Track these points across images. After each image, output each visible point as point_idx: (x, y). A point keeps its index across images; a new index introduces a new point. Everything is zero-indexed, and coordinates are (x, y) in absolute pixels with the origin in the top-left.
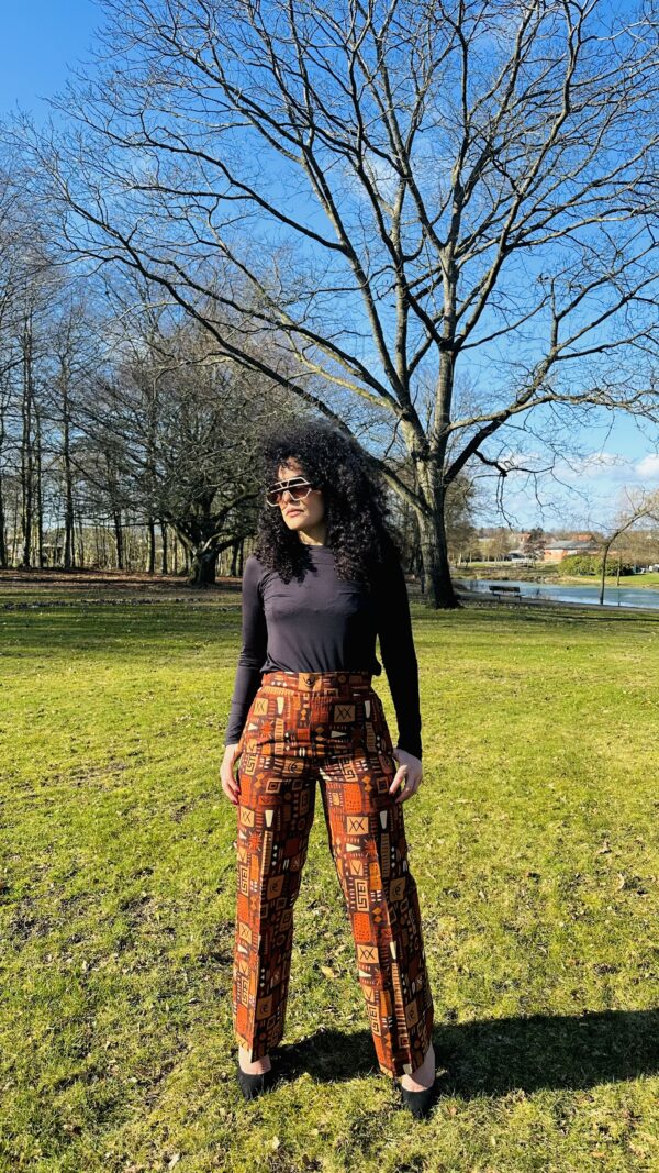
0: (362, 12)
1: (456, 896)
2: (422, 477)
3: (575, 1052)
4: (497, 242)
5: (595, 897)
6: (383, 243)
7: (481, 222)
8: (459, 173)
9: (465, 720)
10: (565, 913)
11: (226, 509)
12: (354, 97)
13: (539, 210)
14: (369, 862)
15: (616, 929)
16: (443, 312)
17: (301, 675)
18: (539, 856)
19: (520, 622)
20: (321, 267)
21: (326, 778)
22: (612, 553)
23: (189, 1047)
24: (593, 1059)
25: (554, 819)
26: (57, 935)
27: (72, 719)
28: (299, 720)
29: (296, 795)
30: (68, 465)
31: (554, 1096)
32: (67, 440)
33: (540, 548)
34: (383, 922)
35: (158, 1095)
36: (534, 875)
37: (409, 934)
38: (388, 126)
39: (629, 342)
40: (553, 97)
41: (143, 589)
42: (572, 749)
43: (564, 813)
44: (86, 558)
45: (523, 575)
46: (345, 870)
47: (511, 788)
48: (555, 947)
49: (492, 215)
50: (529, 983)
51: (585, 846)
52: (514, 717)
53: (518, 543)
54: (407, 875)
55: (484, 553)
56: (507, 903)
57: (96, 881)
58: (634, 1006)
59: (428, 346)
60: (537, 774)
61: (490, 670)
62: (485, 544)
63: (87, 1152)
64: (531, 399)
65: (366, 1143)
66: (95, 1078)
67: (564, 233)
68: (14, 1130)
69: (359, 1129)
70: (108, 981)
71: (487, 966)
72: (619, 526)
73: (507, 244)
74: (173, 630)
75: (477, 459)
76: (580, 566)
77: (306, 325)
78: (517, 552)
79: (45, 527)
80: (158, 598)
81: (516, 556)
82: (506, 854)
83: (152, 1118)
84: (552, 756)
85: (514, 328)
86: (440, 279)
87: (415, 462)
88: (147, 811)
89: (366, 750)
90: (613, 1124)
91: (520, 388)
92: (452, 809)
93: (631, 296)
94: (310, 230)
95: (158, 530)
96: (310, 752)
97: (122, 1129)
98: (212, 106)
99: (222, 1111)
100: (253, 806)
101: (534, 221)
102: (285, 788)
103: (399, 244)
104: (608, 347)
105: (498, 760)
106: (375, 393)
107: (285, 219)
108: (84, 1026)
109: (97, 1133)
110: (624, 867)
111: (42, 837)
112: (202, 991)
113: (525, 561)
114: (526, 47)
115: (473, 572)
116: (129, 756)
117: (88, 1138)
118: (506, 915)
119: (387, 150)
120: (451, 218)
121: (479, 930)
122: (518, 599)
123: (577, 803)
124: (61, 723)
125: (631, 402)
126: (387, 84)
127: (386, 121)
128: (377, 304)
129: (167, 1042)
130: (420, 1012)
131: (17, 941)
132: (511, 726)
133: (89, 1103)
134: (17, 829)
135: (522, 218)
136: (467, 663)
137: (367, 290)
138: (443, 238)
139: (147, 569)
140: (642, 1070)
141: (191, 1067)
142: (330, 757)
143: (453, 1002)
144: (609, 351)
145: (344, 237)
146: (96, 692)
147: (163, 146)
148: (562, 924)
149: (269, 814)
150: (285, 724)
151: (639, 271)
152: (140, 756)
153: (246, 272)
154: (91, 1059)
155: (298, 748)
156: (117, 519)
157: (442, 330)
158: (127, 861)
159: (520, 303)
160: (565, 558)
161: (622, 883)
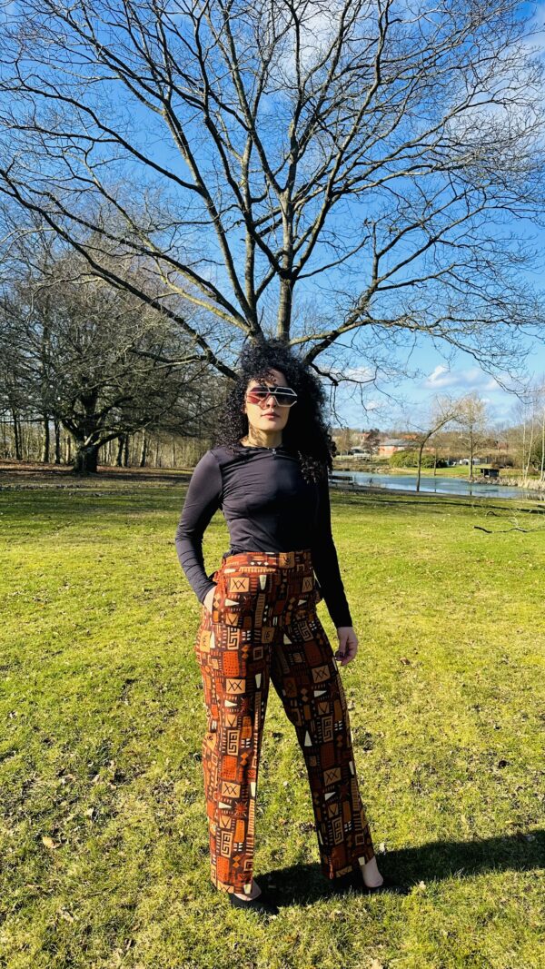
4: (325, 189)
6: (230, 186)
7: (316, 173)
8: (294, 131)
11: (106, 409)
12: (200, 58)
13: (360, 163)
14: (334, 700)
16: (283, 248)
17: (281, 555)
21: (287, 642)
28: (278, 593)
33: (375, 445)
34: (344, 745)
36: (278, 735)
38: (235, 86)
39: (435, 277)
41: (31, 478)
45: (361, 466)
46: (313, 713)
48: (272, 806)
53: (359, 440)
59: (271, 276)
64: (356, 322)
67: (379, 183)
72: (431, 428)
73: (333, 192)
76: (407, 460)
77: (170, 254)
78: (359, 448)
80: (41, 485)
81: (357, 451)
85: (342, 261)
86: (281, 221)
91: (348, 312)
93: (437, 238)
94: (169, 171)
95: (52, 425)
100: (243, 675)
101: (356, 173)
102: (265, 653)
103: (247, 188)
104: (418, 281)
106: (227, 312)
107: (148, 162)
113: (364, 455)
122: (351, 487)
125: (433, 327)
126: (232, 50)
137: (217, 222)
139: (42, 460)
144: (419, 284)
145: (199, 179)
147: (37, 92)
149: (258, 678)
150: (267, 597)
153: (116, 205)
155: (272, 618)
157: (283, 263)
160: (395, 453)
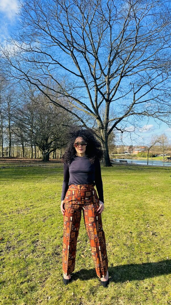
0: (86, 19)
1: (112, 238)
2: (102, 133)
3: (140, 272)
4: (120, 75)
5: (145, 237)
6: (91, 75)
7: (115, 70)
8: (110, 58)
9: (114, 195)
10: (138, 241)
11: (52, 142)
12: (84, 39)
13: (130, 67)
14: (94, 228)
15: (150, 244)
16: (106, 92)
17: (78, 185)
18: (132, 228)
19: (127, 170)
20: (76, 81)
21: (84, 209)
22: (150, 151)
23: (51, 274)
24: (144, 273)
25: (136, 219)
26: (17, 250)
27: (15, 197)
28: (78, 196)
29: (77, 213)
30: (10, 130)
31: (136, 282)
32: (10, 124)
33: (132, 150)
34: (97, 242)
35: (45, 284)
36: (131, 232)
37: (103, 245)
38: (92, 46)
39: (153, 99)
40: (133, 39)
41: (30, 163)
42: (140, 202)
43: (138, 217)
44: (14, 155)
45: (128, 157)
46: (88, 230)
47: (125, 212)
48: (136, 249)
49: (118, 68)
50: (130, 257)
51: (143, 225)
52: (126, 194)
53: (126, 149)
54: (102, 231)
55: (118, 152)
56: (124, 239)
57: (25, 237)
58: (154, 261)
59: (103, 100)
60: (132, 208)
61: (120, 182)
62: (118, 150)
63: (29, 297)
64: (129, 114)
65: (93, 293)
66: (29, 281)
67: (136, 73)
68: (12, 293)
69: (91, 290)
70: (31, 260)
71: (120, 253)
72: (152, 145)
73: (122, 75)
74: (39, 173)
75: (116, 129)
76: (142, 155)
77: (72, 95)
78: (126, 151)
79: (4, 147)
80: (34, 165)
82: (124, 227)
83: (43, 290)
84: (135, 204)
85: (124, 96)
86: (106, 84)
87: (100, 129)
88: (36, 220)
89: (93, 202)
90: (149, 287)
91: (126, 111)
92: (111, 217)
93: (153, 88)
94: (73, 72)
95: (33, 147)
96: (80, 203)
97: (37, 292)
98: (48, 41)
99: (60, 287)
100: (68, 216)
101: (128, 70)
102: (75, 212)
103: (95, 75)
104: (147, 100)
105: (122, 205)
106: (89, 112)
107: (66, 69)
108: (26, 270)
109: (31, 293)
110: (152, 230)
111: (11, 226)
112: (53, 261)
113: (128, 154)
114: (126, 28)
115: (115, 157)
116: (30, 206)
117: (29, 294)
118: (124, 242)
119: (92, 52)
120: (108, 69)
121: (118, 245)
122: (127, 164)
123: (141, 215)
124: (12, 198)
125: (153, 115)
126: (92, 36)
127: (92, 45)
128: (90, 91)
129: (46, 273)
130: (106, 263)
131: (7, 251)
132: (125, 196)
133: (29, 287)
134: (4, 225)
135: (126, 69)
136: (114, 181)
137: (87, 87)
138: (106, 74)
139: (31, 157)
140: (156, 275)
141: (52, 278)
142: (85, 204)
143: (113, 262)
144: (148, 101)
145: (81, 73)
146: (20, 190)
147: (35, 51)
148: (137, 244)
149: (71, 218)
150: (75, 197)
151: (155, 82)
152: (33, 206)
153: (57, 82)
154: (28, 277)
155: (78, 202)
156: (23, 145)
157: (106, 97)
158: (32, 232)
159: (125, 90)
160: (139, 153)
161: (152, 233)
